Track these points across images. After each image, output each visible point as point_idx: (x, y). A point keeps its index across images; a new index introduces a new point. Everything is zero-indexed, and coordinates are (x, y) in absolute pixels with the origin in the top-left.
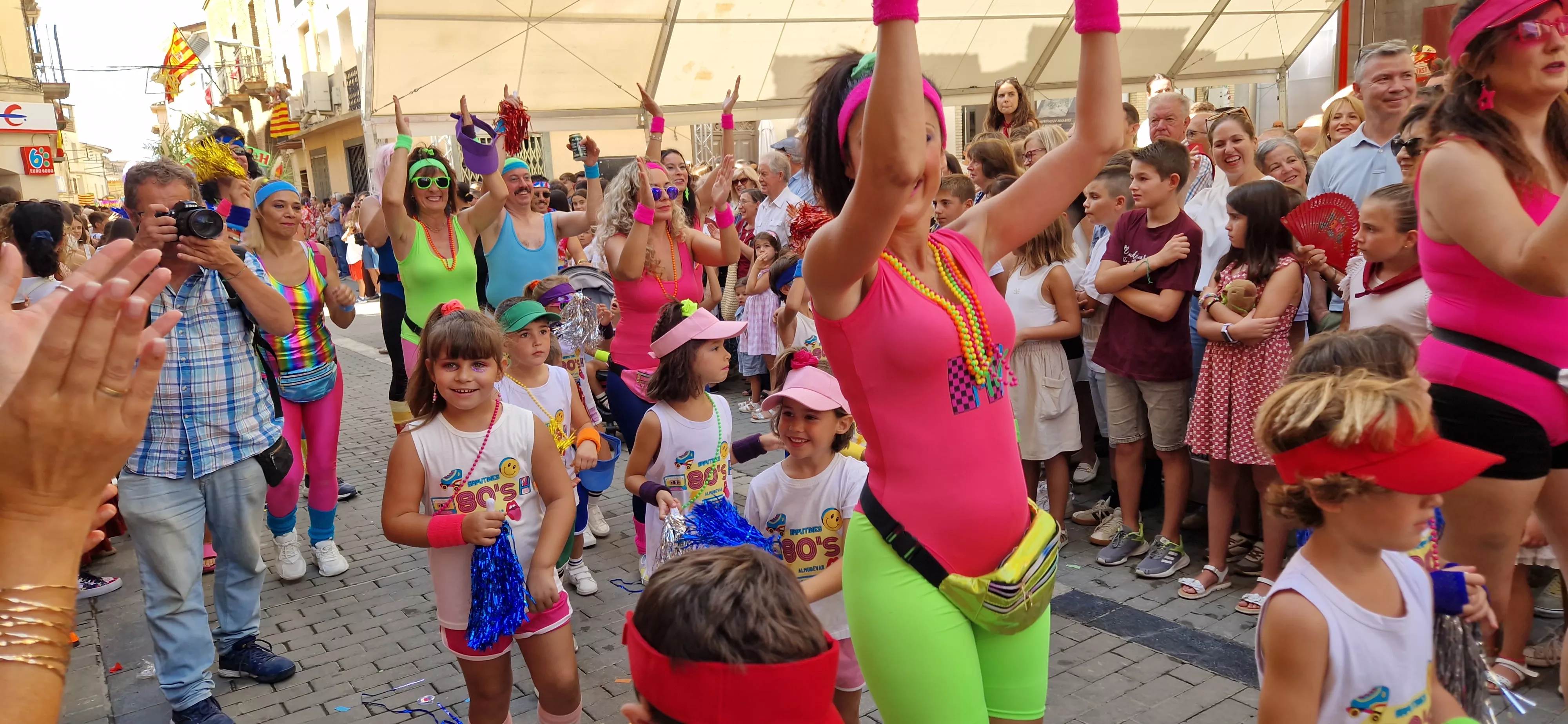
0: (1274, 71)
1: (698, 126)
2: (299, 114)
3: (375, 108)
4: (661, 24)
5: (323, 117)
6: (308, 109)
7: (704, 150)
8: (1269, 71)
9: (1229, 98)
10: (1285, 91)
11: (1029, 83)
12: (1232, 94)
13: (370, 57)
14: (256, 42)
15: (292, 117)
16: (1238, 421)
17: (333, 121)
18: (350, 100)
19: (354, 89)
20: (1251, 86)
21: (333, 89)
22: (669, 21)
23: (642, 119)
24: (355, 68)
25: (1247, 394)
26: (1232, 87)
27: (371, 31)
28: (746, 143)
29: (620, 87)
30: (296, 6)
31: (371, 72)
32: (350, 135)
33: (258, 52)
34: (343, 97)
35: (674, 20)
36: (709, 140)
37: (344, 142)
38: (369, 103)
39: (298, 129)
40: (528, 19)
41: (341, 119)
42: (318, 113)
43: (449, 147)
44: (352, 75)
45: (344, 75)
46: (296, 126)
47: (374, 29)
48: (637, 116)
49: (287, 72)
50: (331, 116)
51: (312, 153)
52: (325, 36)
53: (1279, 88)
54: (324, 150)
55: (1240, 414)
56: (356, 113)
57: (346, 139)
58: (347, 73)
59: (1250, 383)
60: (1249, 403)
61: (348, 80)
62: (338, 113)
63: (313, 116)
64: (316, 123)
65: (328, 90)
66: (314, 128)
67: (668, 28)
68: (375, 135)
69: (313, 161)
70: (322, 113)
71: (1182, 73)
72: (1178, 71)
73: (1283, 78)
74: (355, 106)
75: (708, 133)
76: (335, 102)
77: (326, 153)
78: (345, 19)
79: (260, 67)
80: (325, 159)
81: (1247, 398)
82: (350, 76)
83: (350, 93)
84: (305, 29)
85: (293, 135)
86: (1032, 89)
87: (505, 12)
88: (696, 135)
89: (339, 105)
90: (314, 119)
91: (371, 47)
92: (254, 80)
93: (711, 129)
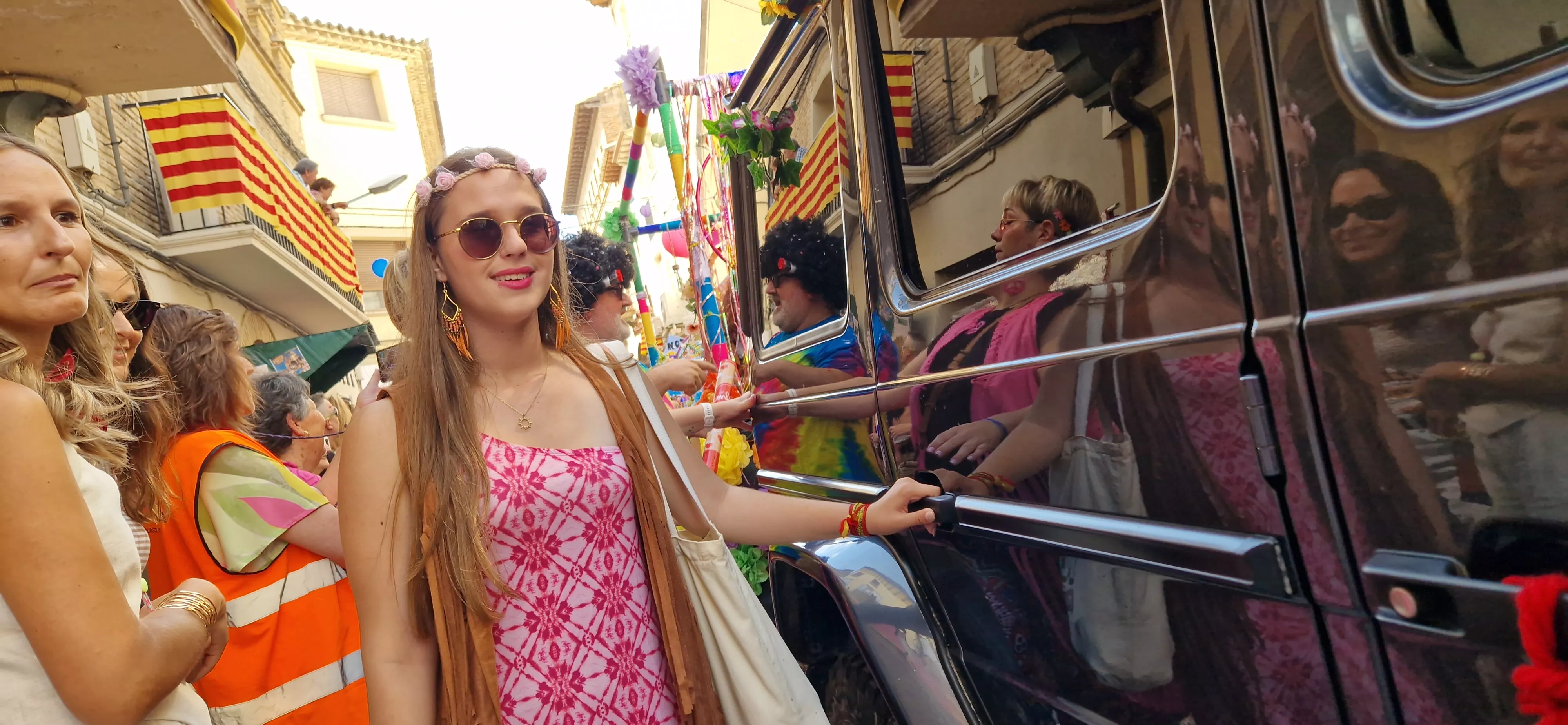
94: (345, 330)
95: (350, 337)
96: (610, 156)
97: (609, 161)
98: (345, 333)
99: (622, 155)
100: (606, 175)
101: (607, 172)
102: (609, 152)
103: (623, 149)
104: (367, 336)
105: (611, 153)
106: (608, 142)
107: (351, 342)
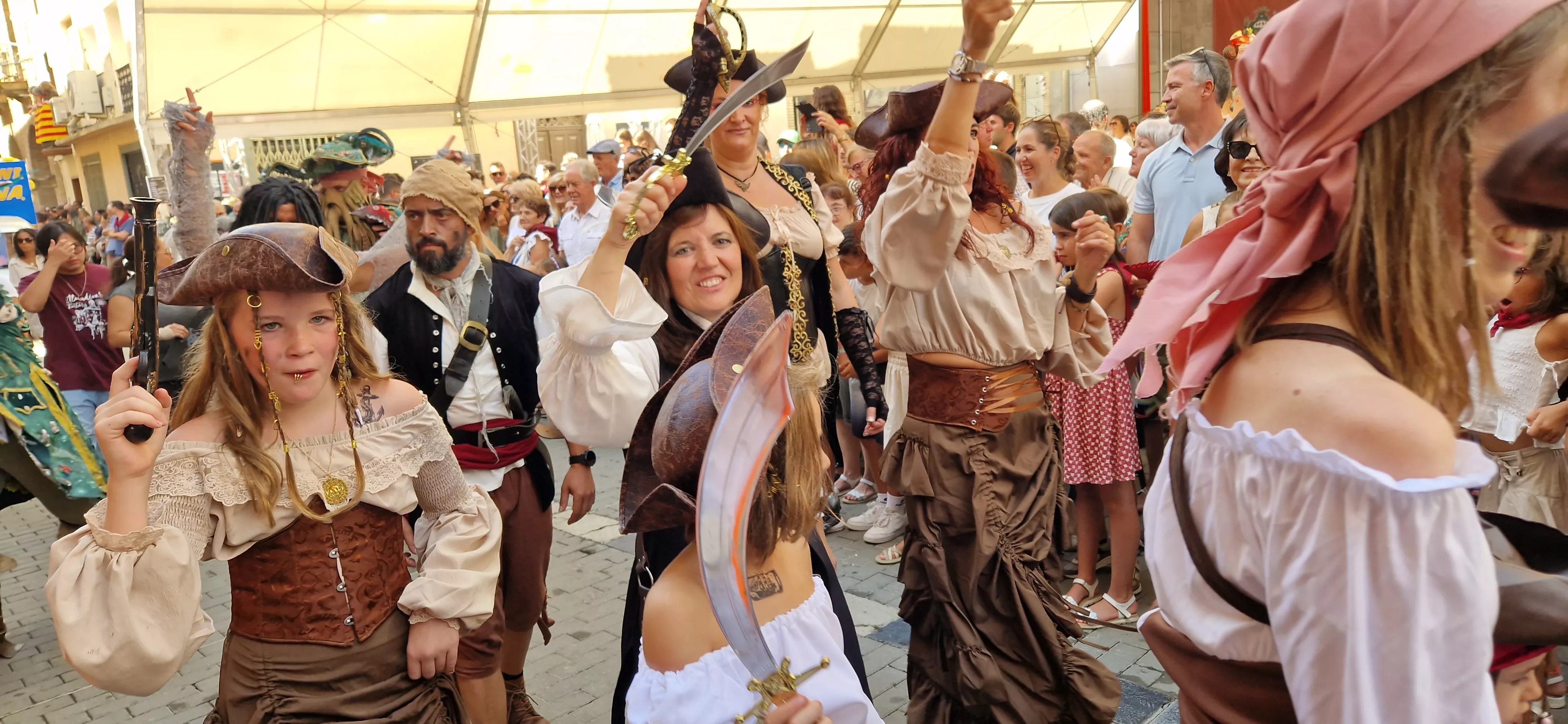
0: (1084, 58)
1: (520, 121)
2: (66, 117)
3: (150, 111)
4: (472, 17)
5: (94, 121)
6: (77, 111)
7: (528, 147)
8: (1080, 58)
9: (1045, 84)
10: (1095, 77)
11: (856, 73)
12: (1047, 81)
13: (141, 55)
14: (12, 38)
15: (57, 120)
17: (104, 124)
18: (124, 101)
19: (127, 89)
20: (1064, 73)
21: (104, 89)
22: (481, 12)
23: (459, 115)
24: (127, 67)
26: (1047, 74)
27: (140, 26)
28: (573, 138)
29: (431, 82)
31: (144, 71)
32: (125, 140)
33: (15, 49)
34: (116, 97)
35: (486, 12)
36: (533, 138)
37: (121, 148)
38: (144, 106)
39: (66, 133)
40: (323, 12)
41: (114, 122)
42: (87, 116)
43: (240, 150)
44: (125, 73)
45: (116, 74)
46: (63, 130)
47: (143, 25)
48: (452, 113)
49: (50, 70)
50: (102, 119)
51: (84, 160)
52: (90, 31)
53: (1089, 74)
54: (97, 157)
55: (1072, 434)
56: (130, 116)
57: (120, 144)
58: (119, 71)
60: (1078, 423)
61: (120, 79)
62: (111, 116)
63: (82, 120)
64: (86, 127)
65: (97, 89)
66: (83, 133)
67: (480, 20)
68: (153, 141)
69: (86, 169)
70: (92, 115)
71: (1000, 61)
72: (997, 58)
73: (1092, 64)
74: (129, 109)
75: (532, 128)
76: (106, 104)
77: (99, 159)
78: (113, 12)
79: (18, 65)
80: (98, 168)
81: (1076, 417)
82: (122, 75)
83: (123, 94)
84: (68, 23)
85: (59, 140)
86: (859, 79)
88: (519, 131)
89: (112, 107)
90: (83, 122)
91: (141, 42)
92: (12, 80)
93: (534, 124)
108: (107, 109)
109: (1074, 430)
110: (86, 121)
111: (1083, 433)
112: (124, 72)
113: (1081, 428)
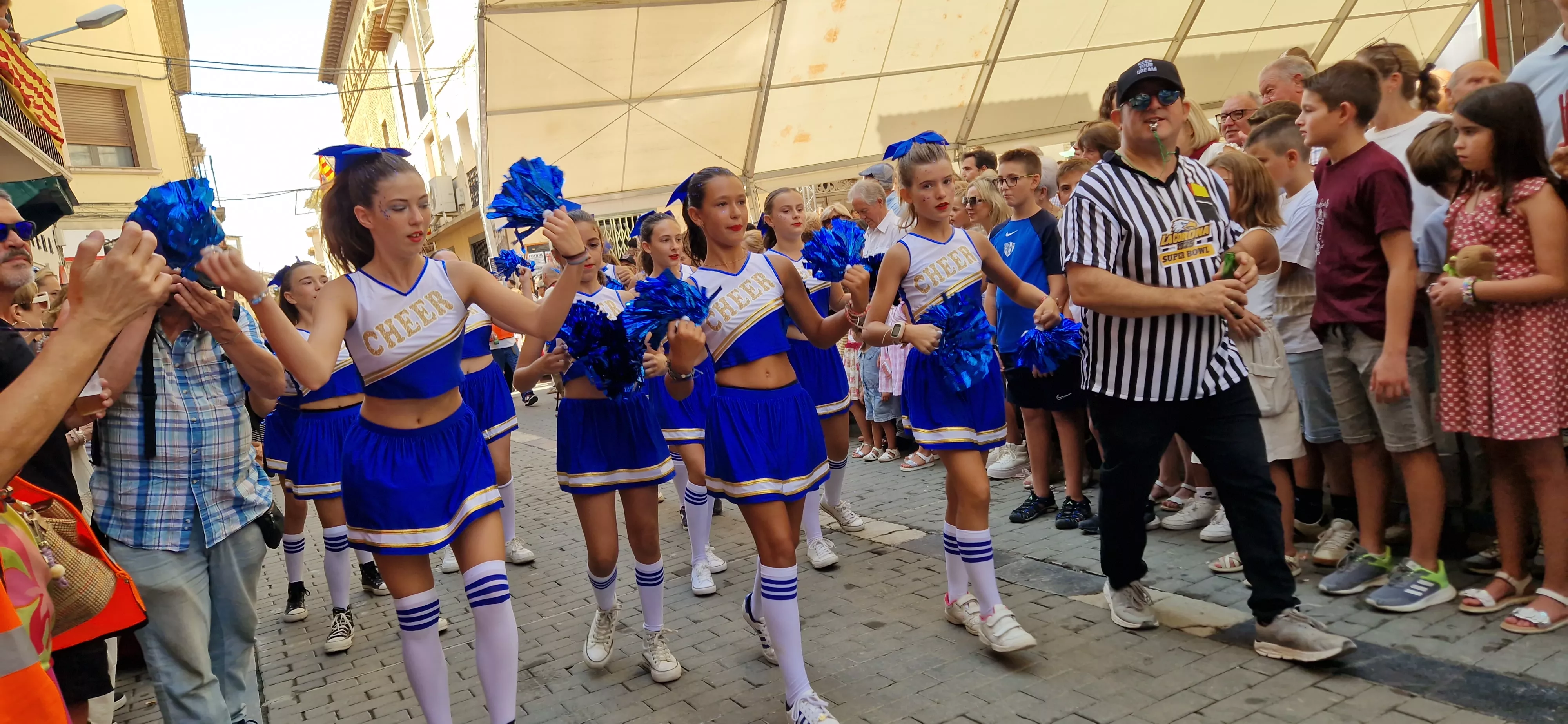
4: (756, 92)
5: (450, 219)
13: (484, 153)
16: (1498, 386)
17: (458, 220)
18: (472, 199)
19: (474, 188)
21: (457, 190)
22: (764, 88)
24: (475, 168)
25: (1506, 352)
27: (484, 129)
29: (720, 157)
30: (421, 118)
31: (487, 167)
32: (473, 232)
34: (466, 197)
35: (769, 87)
37: (469, 239)
38: (487, 197)
40: (630, 101)
41: (464, 217)
42: (445, 215)
45: (466, 177)
47: (486, 127)
50: (456, 216)
52: (447, 142)
56: (476, 210)
57: (471, 236)
58: (468, 174)
59: (1507, 337)
60: (1510, 363)
61: (470, 181)
62: (462, 212)
63: (441, 218)
64: (444, 224)
65: (452, 191)
66: (441, 230)
67: (763, 95)
68: (493, 226)
70: (449, 214)
74: (476, 204)
76: (459, 202)
78: (463, 123)
81: (1506, 356)
82: (471, 176)
83: (471, 193)
84: (430, 139)
87: (609, 97)
89: (463, 205)
90: (443, 221)
91: (485, 144)
94: (29, 182)
95: (36, 192)
96: (377, 20)
97: (376, 25)
98: (30, 187)
99: (392, 21)
100: (373, 41)
101: (374, 38)
102: (377, 16)
103: (393, 14)
104: (58, 192)
105: (380, 17)
106: (376, 6)
107: (36, 198)
108: (459, 206)
109: (1504, 372)
110: (444, 220)
111: (1520, 375)
112: (472, 174)
113: (1514, 368)
